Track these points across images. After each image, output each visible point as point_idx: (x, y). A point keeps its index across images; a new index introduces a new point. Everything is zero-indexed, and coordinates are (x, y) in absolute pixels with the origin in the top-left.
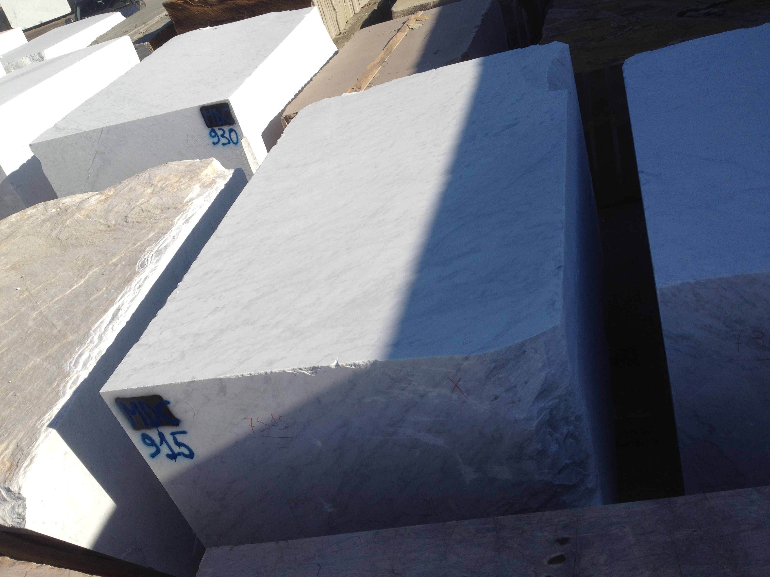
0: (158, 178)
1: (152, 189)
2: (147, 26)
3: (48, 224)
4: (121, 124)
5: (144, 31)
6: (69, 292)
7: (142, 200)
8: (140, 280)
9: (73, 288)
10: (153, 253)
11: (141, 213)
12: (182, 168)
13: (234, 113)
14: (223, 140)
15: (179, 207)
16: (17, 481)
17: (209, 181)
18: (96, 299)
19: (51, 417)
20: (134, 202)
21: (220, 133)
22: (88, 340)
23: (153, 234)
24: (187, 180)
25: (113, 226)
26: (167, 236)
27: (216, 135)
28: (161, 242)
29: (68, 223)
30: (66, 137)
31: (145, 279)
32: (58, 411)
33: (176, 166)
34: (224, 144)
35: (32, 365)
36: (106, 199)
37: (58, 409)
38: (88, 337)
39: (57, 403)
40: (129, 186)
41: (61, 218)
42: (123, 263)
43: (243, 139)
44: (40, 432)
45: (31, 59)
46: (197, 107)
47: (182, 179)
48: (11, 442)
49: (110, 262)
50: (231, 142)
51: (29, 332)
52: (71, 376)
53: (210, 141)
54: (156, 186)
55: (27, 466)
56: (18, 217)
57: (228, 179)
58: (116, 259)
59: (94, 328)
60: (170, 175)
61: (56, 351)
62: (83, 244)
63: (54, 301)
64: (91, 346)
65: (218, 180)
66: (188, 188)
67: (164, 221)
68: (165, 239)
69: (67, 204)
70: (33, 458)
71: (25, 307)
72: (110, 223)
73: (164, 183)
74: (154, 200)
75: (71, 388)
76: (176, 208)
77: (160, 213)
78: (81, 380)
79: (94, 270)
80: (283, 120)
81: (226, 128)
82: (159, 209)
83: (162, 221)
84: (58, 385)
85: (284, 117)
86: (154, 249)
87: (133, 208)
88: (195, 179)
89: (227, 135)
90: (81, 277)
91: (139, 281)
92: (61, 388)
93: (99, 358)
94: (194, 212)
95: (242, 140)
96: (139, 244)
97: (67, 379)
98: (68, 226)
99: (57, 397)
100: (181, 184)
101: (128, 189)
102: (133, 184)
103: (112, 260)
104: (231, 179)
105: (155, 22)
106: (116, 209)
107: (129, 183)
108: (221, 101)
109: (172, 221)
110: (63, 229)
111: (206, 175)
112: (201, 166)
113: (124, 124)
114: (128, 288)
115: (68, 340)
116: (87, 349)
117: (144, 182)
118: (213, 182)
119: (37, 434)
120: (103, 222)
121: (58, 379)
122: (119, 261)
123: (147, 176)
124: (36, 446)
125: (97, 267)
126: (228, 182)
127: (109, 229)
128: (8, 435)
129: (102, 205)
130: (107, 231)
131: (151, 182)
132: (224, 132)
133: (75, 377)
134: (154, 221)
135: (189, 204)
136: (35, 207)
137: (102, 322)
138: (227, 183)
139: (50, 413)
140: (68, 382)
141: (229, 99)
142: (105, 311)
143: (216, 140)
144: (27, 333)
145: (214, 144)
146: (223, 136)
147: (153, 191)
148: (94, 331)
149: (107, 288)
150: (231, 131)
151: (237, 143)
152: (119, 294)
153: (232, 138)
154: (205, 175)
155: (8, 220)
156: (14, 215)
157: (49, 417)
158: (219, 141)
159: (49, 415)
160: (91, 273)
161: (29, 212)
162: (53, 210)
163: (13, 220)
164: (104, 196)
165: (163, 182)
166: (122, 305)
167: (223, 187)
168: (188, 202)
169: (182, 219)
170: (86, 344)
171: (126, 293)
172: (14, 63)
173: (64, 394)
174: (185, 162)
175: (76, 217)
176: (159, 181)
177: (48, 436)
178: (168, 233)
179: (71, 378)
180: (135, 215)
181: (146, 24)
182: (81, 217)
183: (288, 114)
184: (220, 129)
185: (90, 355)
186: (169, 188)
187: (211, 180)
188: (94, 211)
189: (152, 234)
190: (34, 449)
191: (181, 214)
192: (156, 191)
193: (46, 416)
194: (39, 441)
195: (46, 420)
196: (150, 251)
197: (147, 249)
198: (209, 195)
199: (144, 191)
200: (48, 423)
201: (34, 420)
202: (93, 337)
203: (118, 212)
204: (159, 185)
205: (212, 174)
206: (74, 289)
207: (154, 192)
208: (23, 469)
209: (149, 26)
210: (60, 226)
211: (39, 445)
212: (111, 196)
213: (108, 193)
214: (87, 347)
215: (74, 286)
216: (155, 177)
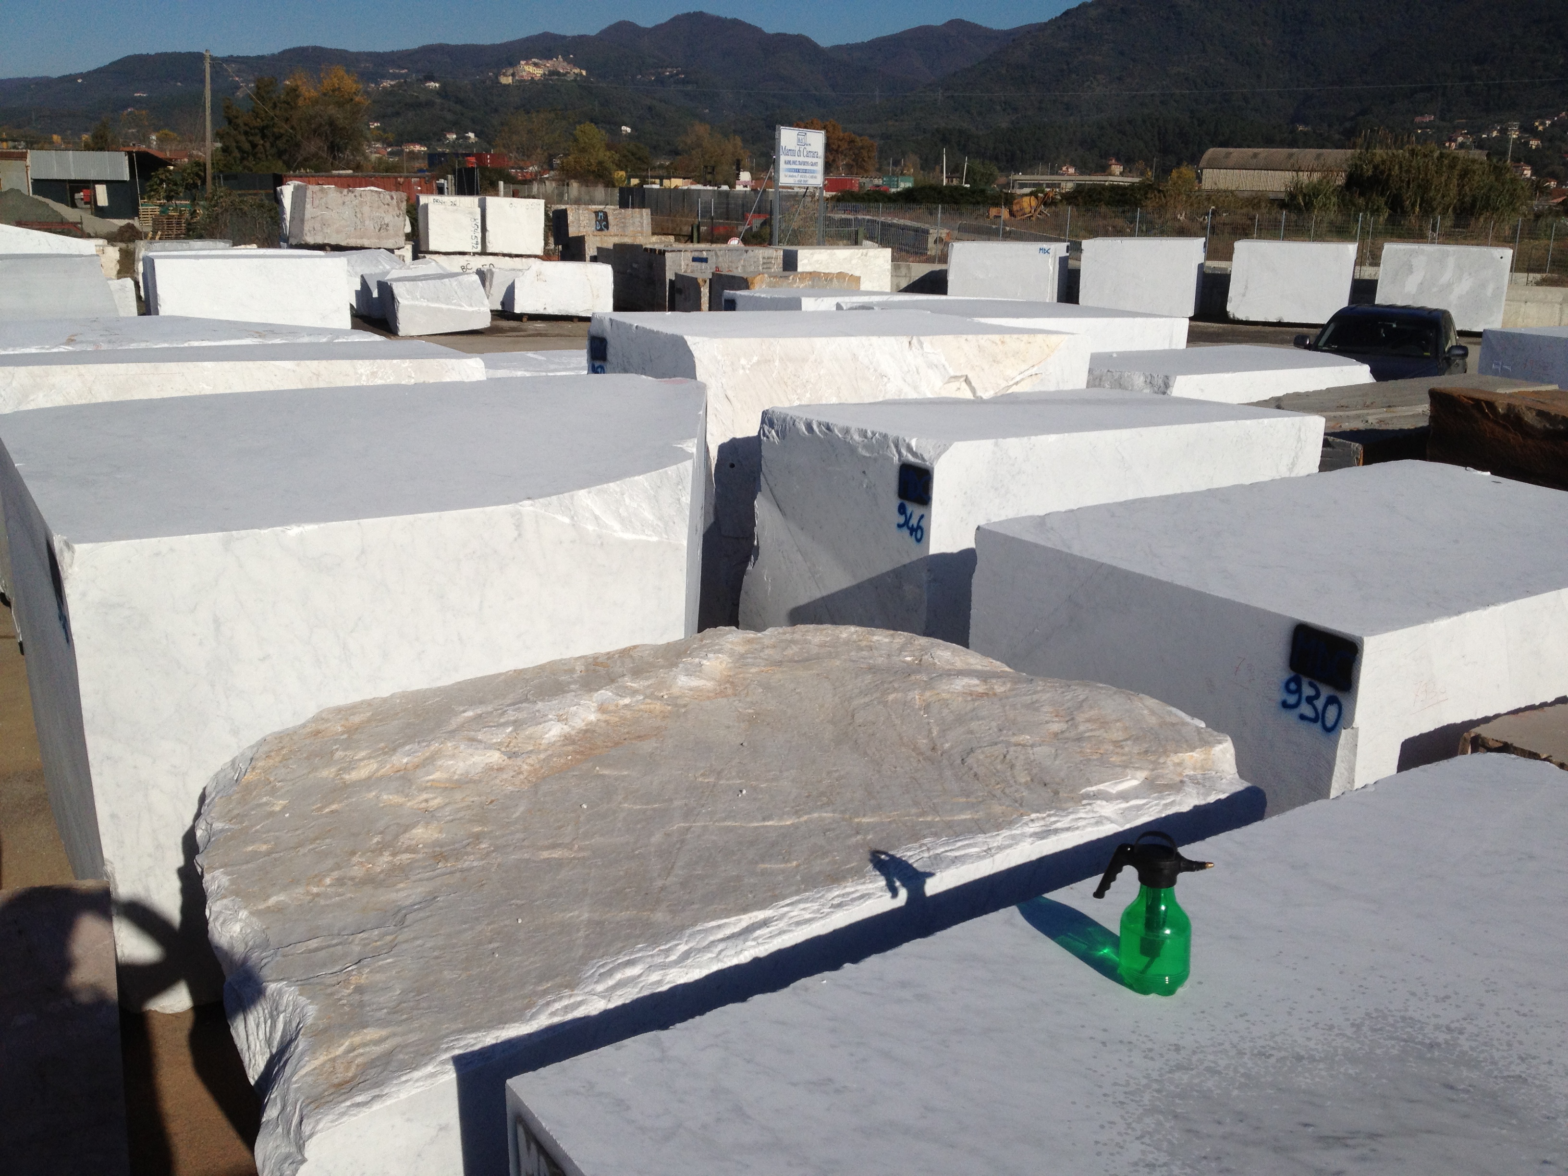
0: (1092, 713)
1: (1063, 726)
2: (1389, 415)
3: (869, 678)
4: (1139, 575)
5: (1374, 422)
6: (756, 824)
7: (1026, 738)
8: (853, 893)
9: (767, 823)
10: (926, 855)
11: (998, 761)
12: (1153, 721)
13: (1359, 671)
14: (1306, 709)
15: (1062, 795)
16: (320, 1119)
17: (1171, 779)
18: (763, 873)
19: (473, 1045)
20: (1010, 733)
21: (1307, 691)
22: (665, 944)
23: (968, 817)
24: (1136, 750)
25: (939, 753)
26: (980, 838)
27: (1299, 691)
28: (959, 844)
29: (891, 697)
30: (1036, 546)
31: (862, 897)
32: (494, 1042)
33: (1145, 712)
34: (1303, 717)
35: (572, 917)
36: (982, 695)
37: (497, 1037)
38: (673, 939)
39: (507, 1026)
40: (1035, 697)
41: (891, 682)
42: (869, 837)
43: (1349, 730)
44: (433, 1058)
45: (1148, 381)
46: (1291, 618)
47: (1129, 742)
48: (394, 1035)
49: (858, 817)
50: (1320, 720)
51: (637, 852)
52: (575, 992)
53: (1280, 695)
54: (1076, 727)
55: (358, 1105)
56: (855, 636)
57: (1212, 799)
58: (872, 820)
59: (698, 928)
60: (1118, 721)
61: (618, 923)
62: (869, 752)
63: (722, 824)
64: (659, 960)
65: (1190, 789)
66: (1119, 770)
67: (1011, 806)
68: (971, 841)
69: (936, 661)
70: (378, 1096)
71: (684, 801)
72: (942, 744)
73: (1092, 730)
74: (1042, 752)
75: (553, 1014)
76: (1056, 793)
77: (1026, 783)
78: (579, 1013)
79: (825, 815)
80: (1465, 739)
81: (1326, 692)
82: (1029, 774)
83: (1007, 803)
84: (545, 992)
85: (1472, 735)
86: (936, 848)
87: (996, 744)
88: (1152, 758)
89: (1320, 703)
90: (796, 812)
91: (849, 894)
92: (541, 1002)
93: (646, 993)
94: (1076, 824)
95: (1343, 731)
96: (929, 819)
97: (567, 992)
98: (885, 704)
99: (518, 1016)
100: (1118, 750)
101: (1029, 702)
102: (1046, 696)
103: (864, 816)
104: (1219, 801)
105: (1411, 413)
106: (974, 725)
107: (1042, 691)
108: (1346, 635)
109: (1022, 815)
110: (875, 702)
111: (1179, 764)
112: (1187, 741)
113: (1143, 577)
114: (819, 892)
115: (652, 916)
116: (649, 959)
117: (1065, 707)
118: (1177, 787)
119: (428, 1057)
120: (935, 733)
121: (558, 980)
122: (872, 827)
123: (1082, 697)
124: (404, 1078)
125: (834, 811)
126: (1209, 804)
127: (929, 753)
128: (407, 1019)
129: (966, 701)
130: (922, 754)
131: (1075, 713)
132: (1317, 696)
133: (579, 999)
134: (998, 793)
135: (1084, 802)
136: (892, 635)
137: (719, 927)
138: (1205, 805)
139: (480, 1034)
140: (561, 998)
141: (1365, 639)
142: (745, 910)
143: (1292, 699)
144: (633, 851)
145: (1285, 705)
146: (1310, 700)
147: (1062, 732)
148: (691, 935)
149: (798, 866)
150: (1332, 700)
151: (1332, 730)
152: (797, 893)
153: (1327, 715)
154: (1177, 761)
155: (837, 632)
156: (853, 629)
157: (473, 1042)
158: (1296, 705)
159: (476, 1038)
160: (816, 815)
161: (875, 638)
162: (909, 659)
163: (844, 635)
164: (985, 687)
165: (1094, 727)
166: (776, 920)
167: (1186, 808)
168: (1087, 796)
169: (1042, 823)
170: (657, 949)
171: (806, 900)
172: (1117, 375)
173: (533, 1017)
174: (1170, 713)
175: (910, 695)
176: (1088, 720)
177: (436, 1076)
178: (987, 835)
179: (571, 996)
180: (987, 757)
181: (1392, 409)
182: (917, 702)
183: (1484, 735)
184: (1311, 685)
185: (640, 976)
186: (1089, 746)
187: (1178, 779)
188: (945, 703)
189: (966, 816)
190: (395, 1082)
191: (1048, 812)
192: (1067, 735)
193: (469, 1036)
194: (416, 1074)
195: (462, 1043)
196: (925, 848)
197: (926, 841)
198: (1139, 808)
199: (1047, 722)
200: (461, 1052)
201: (454, 1027)
202: (678, 945)
203: (971, 732)
204: (1082, 728)
205: (1195, 769)
206: (767, 826)
207: (1060, 736)
208: (348, 1103)
209: (1394, 415)
210: (878, 695)
211: (407, 1081)
212: (995, 694)
213: (996, 687)
214: (652, 956)
215: (773, 820)
216: (1091, 707)
